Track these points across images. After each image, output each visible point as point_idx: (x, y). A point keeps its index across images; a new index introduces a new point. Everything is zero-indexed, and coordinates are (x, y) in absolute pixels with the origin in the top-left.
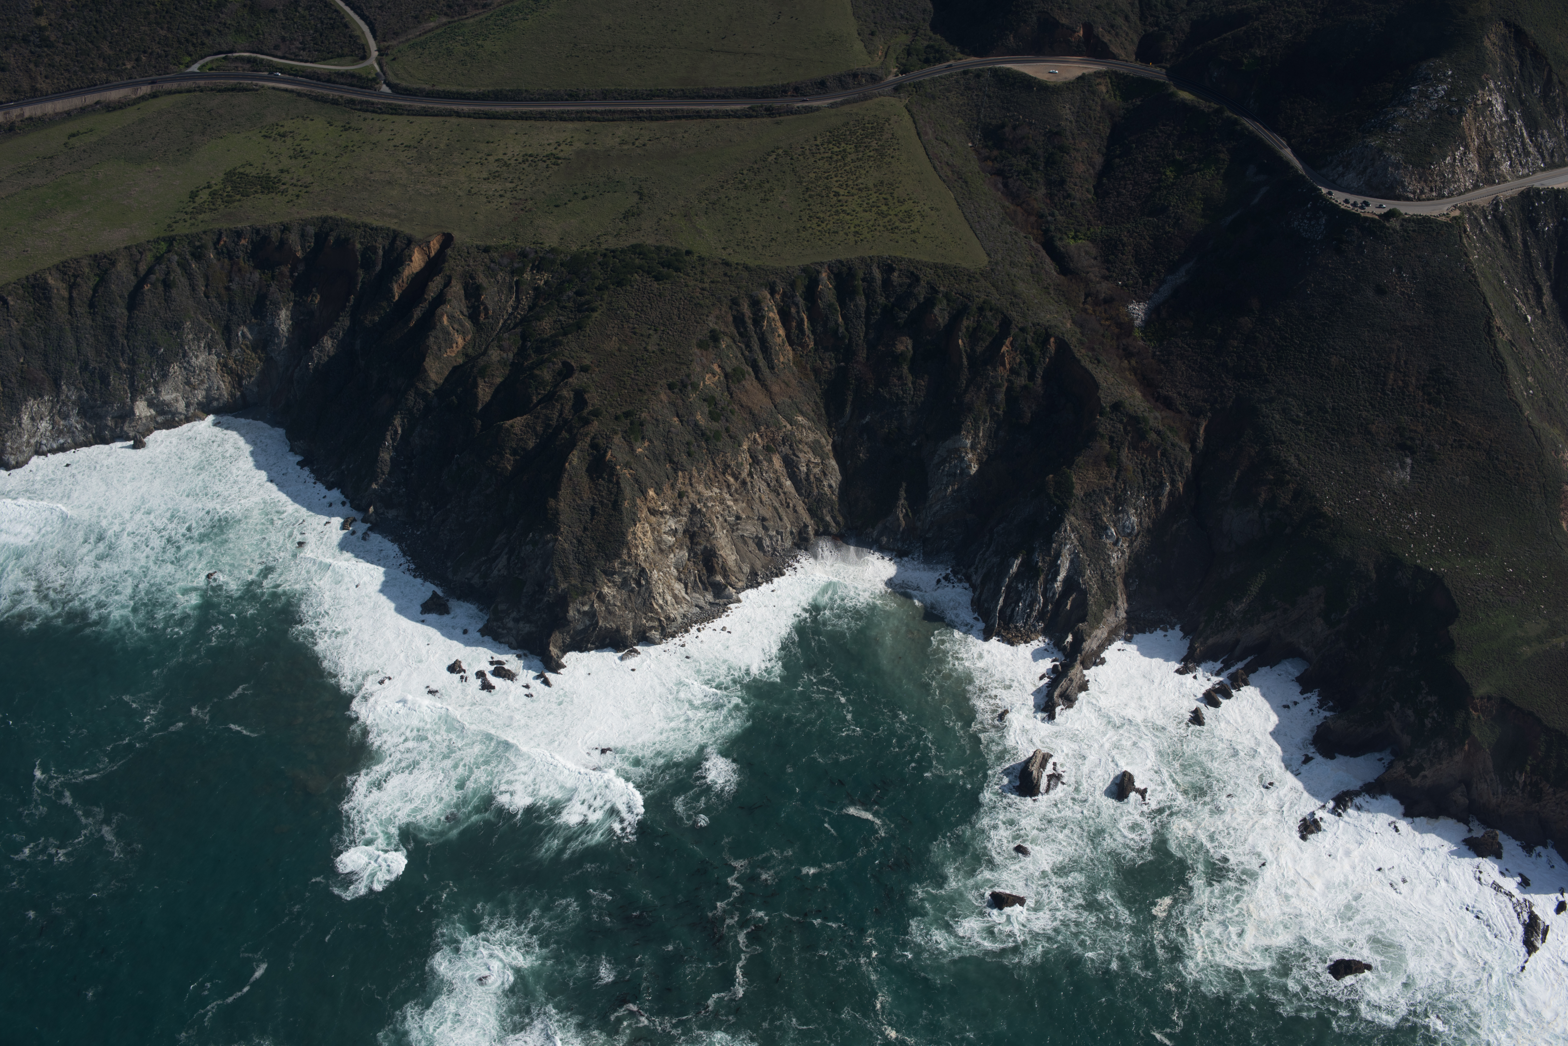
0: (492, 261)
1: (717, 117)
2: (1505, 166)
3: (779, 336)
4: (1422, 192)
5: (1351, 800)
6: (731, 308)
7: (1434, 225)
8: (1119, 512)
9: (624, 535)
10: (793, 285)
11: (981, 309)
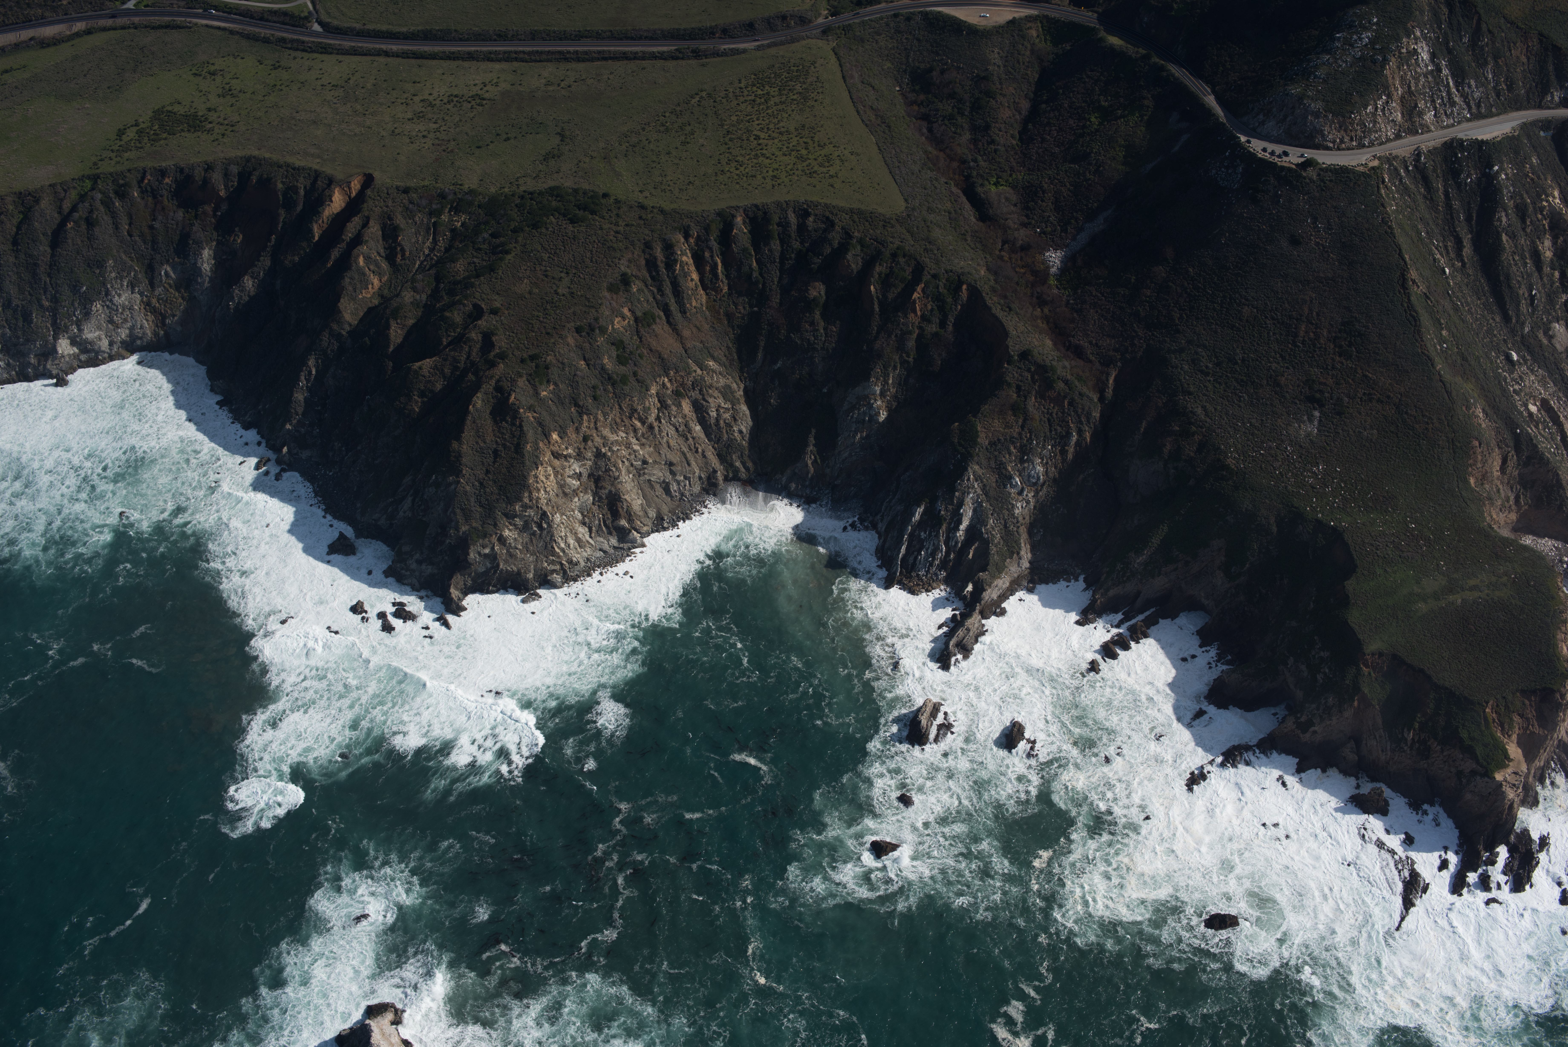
0: (411, 202)
1: (643, 59)
2: (1429, 116)
3: (692, 280)
4: (1342, 141)
5: (1241, 754)
6: (644, 251)
7: (1351, 176)
8: (1025, 461)
9: (525, 478)
10: (707, 229)
11: (894, 255)
